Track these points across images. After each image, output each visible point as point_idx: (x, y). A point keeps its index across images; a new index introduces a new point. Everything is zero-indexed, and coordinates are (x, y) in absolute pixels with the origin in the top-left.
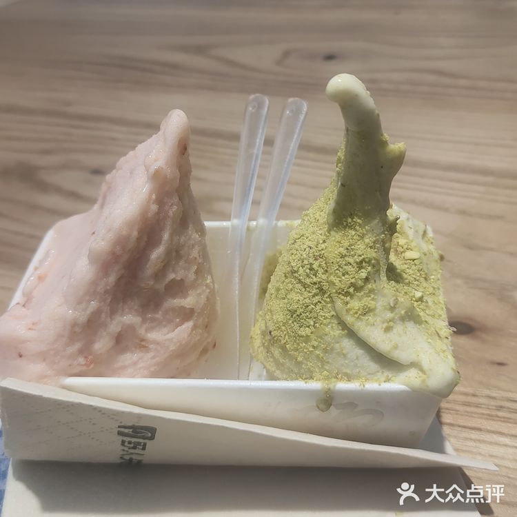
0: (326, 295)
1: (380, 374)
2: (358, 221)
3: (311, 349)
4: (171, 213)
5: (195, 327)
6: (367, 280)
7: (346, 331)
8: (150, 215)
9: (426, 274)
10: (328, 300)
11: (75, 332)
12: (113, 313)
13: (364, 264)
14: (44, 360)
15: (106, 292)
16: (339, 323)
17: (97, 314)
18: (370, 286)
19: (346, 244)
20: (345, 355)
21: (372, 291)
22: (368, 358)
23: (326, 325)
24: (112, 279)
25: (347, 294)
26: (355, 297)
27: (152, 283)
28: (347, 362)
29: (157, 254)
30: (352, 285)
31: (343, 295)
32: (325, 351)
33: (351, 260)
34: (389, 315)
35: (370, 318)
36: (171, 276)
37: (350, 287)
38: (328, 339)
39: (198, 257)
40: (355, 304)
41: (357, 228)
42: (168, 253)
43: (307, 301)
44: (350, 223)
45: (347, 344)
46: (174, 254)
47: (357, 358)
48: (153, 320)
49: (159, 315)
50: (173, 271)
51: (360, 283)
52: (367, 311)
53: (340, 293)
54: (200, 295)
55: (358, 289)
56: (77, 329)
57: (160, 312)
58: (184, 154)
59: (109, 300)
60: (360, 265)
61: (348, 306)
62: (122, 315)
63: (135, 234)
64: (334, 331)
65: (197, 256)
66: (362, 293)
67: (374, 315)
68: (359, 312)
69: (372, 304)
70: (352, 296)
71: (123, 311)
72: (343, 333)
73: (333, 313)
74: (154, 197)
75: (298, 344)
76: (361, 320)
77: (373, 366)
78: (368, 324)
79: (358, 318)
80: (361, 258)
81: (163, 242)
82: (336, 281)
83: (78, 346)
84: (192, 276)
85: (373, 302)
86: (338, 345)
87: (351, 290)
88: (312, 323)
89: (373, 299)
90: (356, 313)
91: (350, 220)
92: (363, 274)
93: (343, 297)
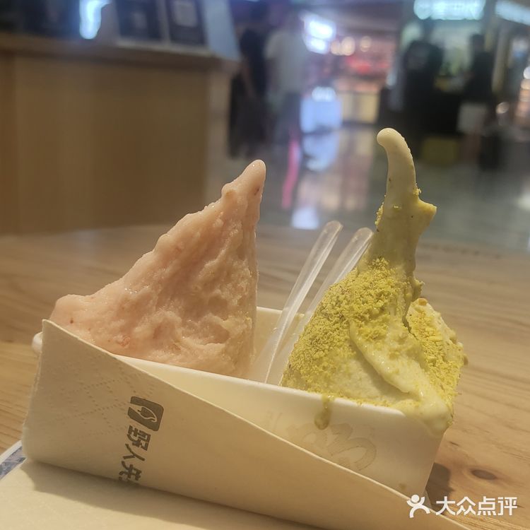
0: (345, 322)
1: (379, 399)
2: (385, 262)
3: (321, 370)
4: (232, 234)
5: (225, 351)
6: (382, 310)
7: (355, 353)
8: (214, 226)
9: (444, 354)
10: (346, 325)
11: (123, 308)
12: (159, 304)
13: (382, 296)
14: (89, 330)
15: (160, 282)
16: (350, 346)
17: (145, 299)
18: (384, 316)
19: (372, 279)
20: (350, 375)
21: (385, 321)
22: (370, 382)
23: (339, 347)
24: (168, 271)
25: (362, 318)
26: (369, 324)
27: (200, 288)
28: (350, 381)
29: (211, 264)
30: (369, 311)
31: (359, 319)
32: (333, 370)
33: (372, 292)
34: (397, 346)
35: (379, 344)
36: (218, 291)
37: (366, 314)
38: (338, 359)
39: (245, 290)
40: (368, 329)
41: (383, 268)
42: (221, 269)
43: (328, 328)
44: (378, 263)
45: (354, 365)
46: (225, 272)
47: (360, 379)
48: (191, 327)
49: (198, 324)
50: (221, 288)
51: (376, 311)
52: (378, 337)
53: (356, 317)
54: (237, 324)
55: (373, 316)
56: (126, 306)
57: (199, 322)
58: (255, 194)
59: (160, 290)
60: (379, 296)
61: (361, 328)
62: (167, 310)
63: (198, 234)
64: (344, 352)
65: (244, 287)
66: (376, 321)
67: (384, 342)
68: (370, 335)
69: (383, 332)
70: (367, 322)
71: (169, 306)
72: (352, 354)
73: (347, 337)
74: (222, 213)
75: (311, 367)
76: (371, 342)
77: (374, 391)
78: (375, 348)
79: (367, 340)
80: (381, 290)
81: (219, 256)
82: (355, 307)
83: (121, 322)
84: (235, 302)
85: (385, 331)
86: (345, 366)
87: (367, 316)
88: (327, 347)
89: (385, 328)
90: (367, 336)
91: (378, 260)
92: (380, 304)
93: (358, 321)
